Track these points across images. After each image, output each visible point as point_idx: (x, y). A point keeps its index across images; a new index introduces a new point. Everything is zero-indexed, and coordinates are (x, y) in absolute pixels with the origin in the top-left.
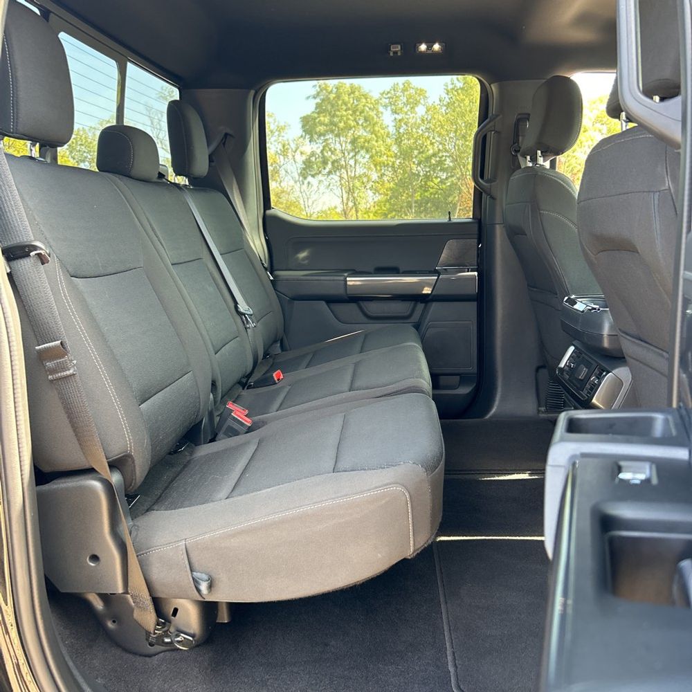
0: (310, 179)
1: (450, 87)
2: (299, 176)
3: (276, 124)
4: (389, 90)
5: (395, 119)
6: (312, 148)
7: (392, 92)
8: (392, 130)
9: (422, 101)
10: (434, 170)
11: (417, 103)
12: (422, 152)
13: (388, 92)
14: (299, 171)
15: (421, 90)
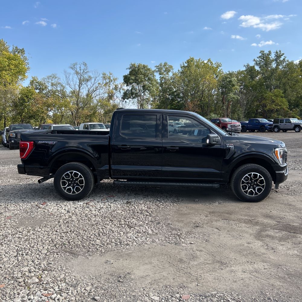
0: (126, 100)
1: (182, 65)
2: (122, 98)
3: (113, 77)
4: (158, 65)
5: (160, 77)
6: (127, 88)
7: (160, 66)
8: (159, 81)
9: (171, 70)
10: (175, 97)
11: (169, 71)
12: (171, 90)
13: (158, 66)
14: (122, 97)
15: (171, 66)
